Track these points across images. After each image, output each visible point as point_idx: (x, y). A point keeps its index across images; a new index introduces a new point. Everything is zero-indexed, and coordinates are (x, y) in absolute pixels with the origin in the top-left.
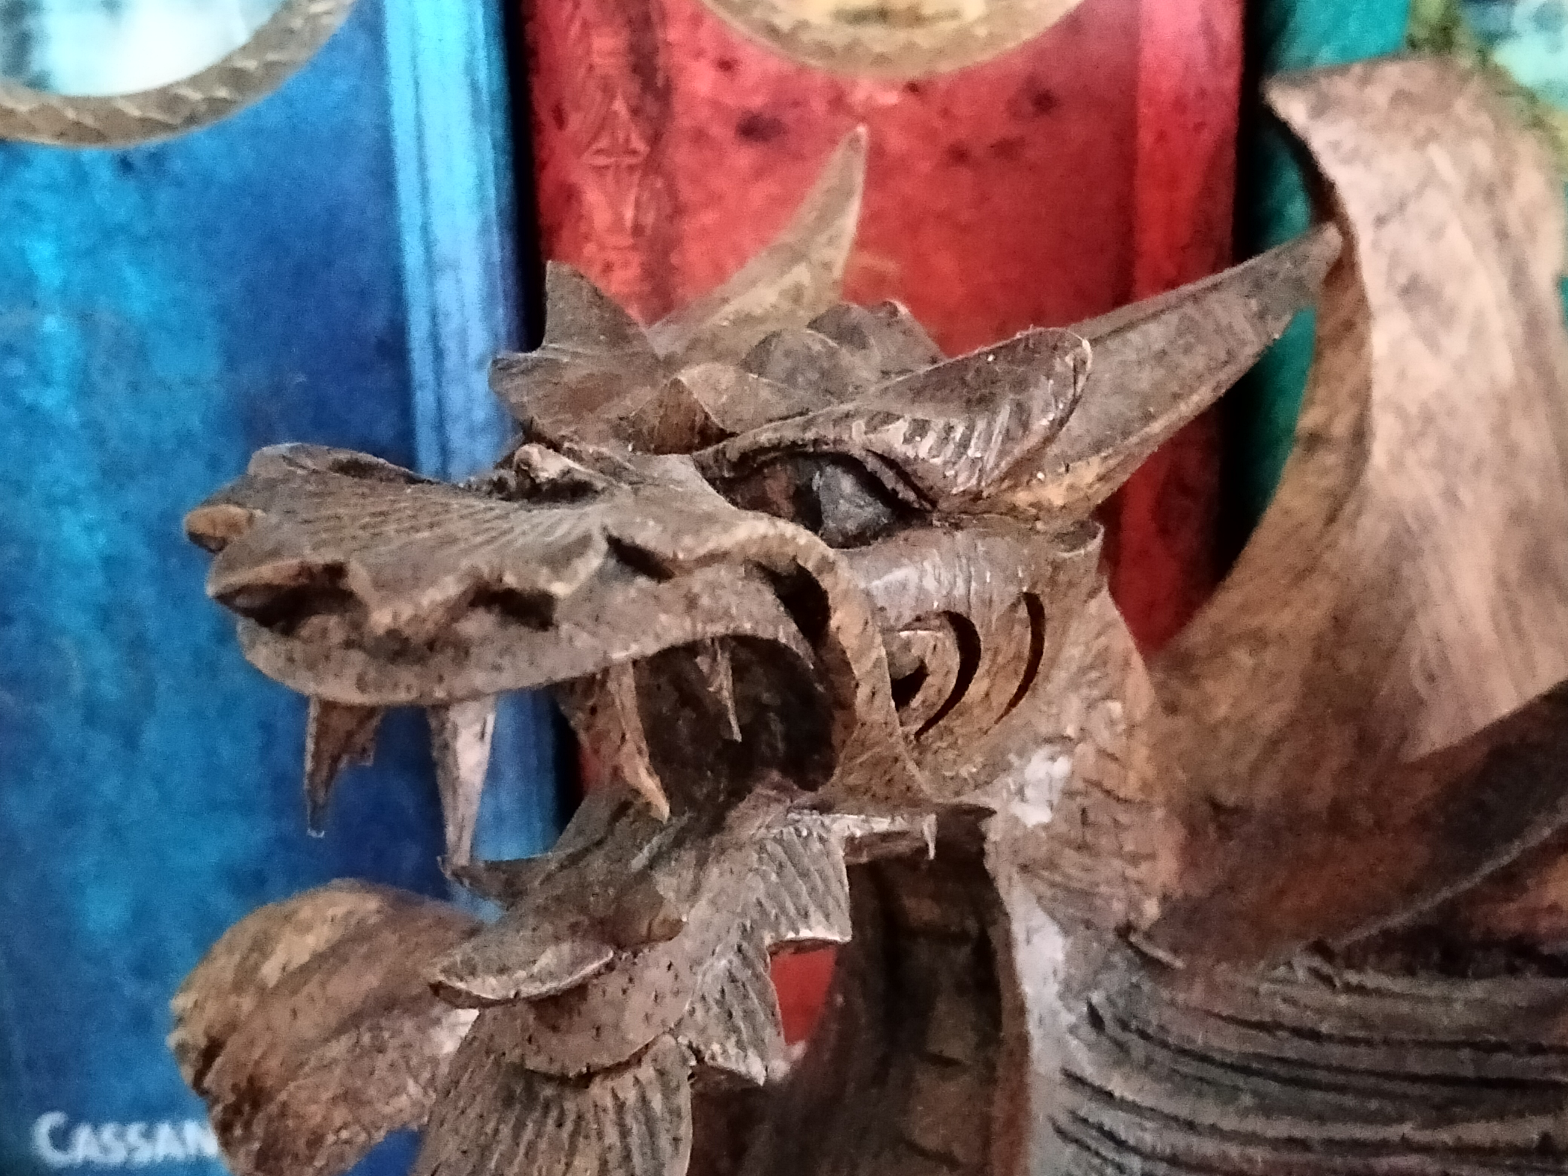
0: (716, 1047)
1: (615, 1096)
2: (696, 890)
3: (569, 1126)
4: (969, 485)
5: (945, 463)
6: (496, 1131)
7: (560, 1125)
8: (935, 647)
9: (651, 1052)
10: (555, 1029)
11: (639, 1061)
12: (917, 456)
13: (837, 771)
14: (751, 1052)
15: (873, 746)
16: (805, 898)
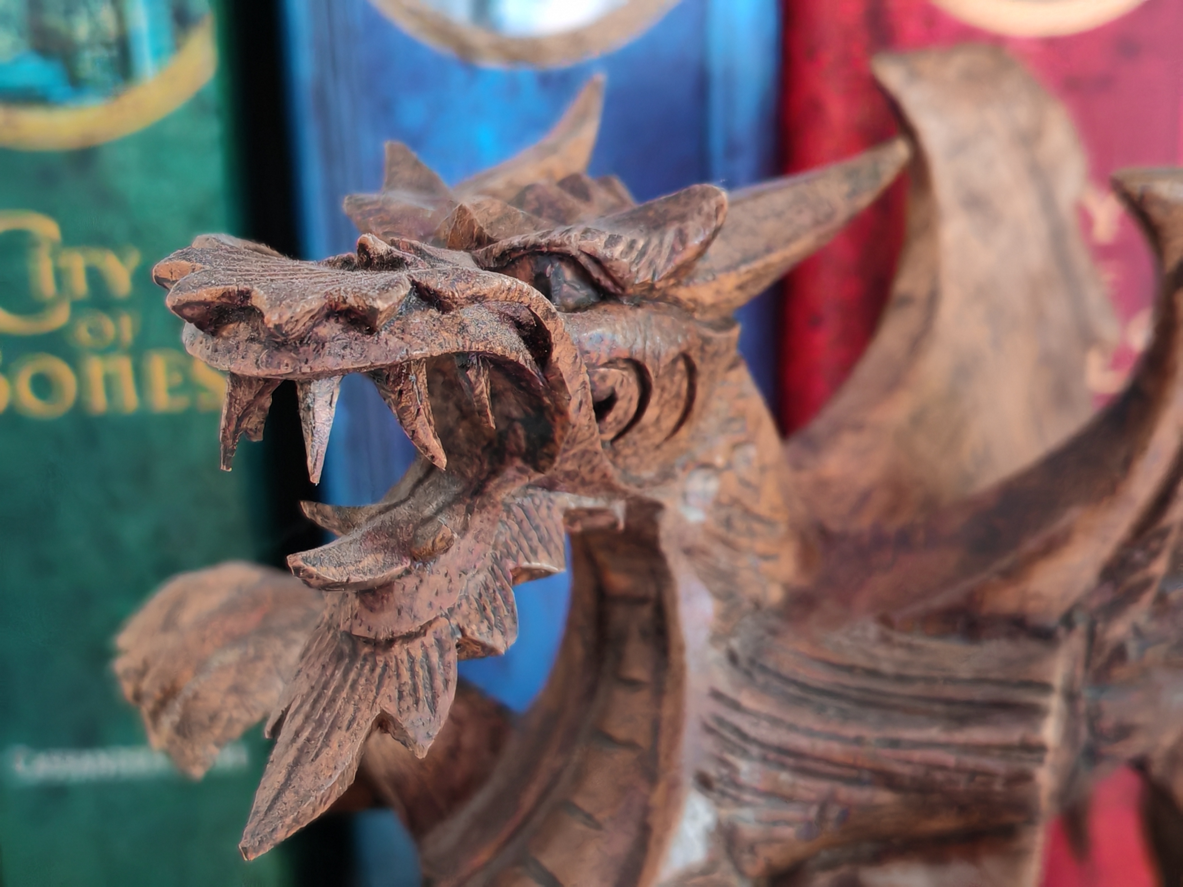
0: (474, 627)
1: (408, 653)
2: (465, 529)
3: (378, 670)
4: (646, 279)
5: (631, 263)
6: (333, 675)
7: (373, 670)
8: (622, 381)
9: (434, 625)
10: (372, 610)
11: (425, 634)
12: (612, 256)
13: (558, 459)
14: (496, 631)
15: (581, 442)
16: (535, 542)
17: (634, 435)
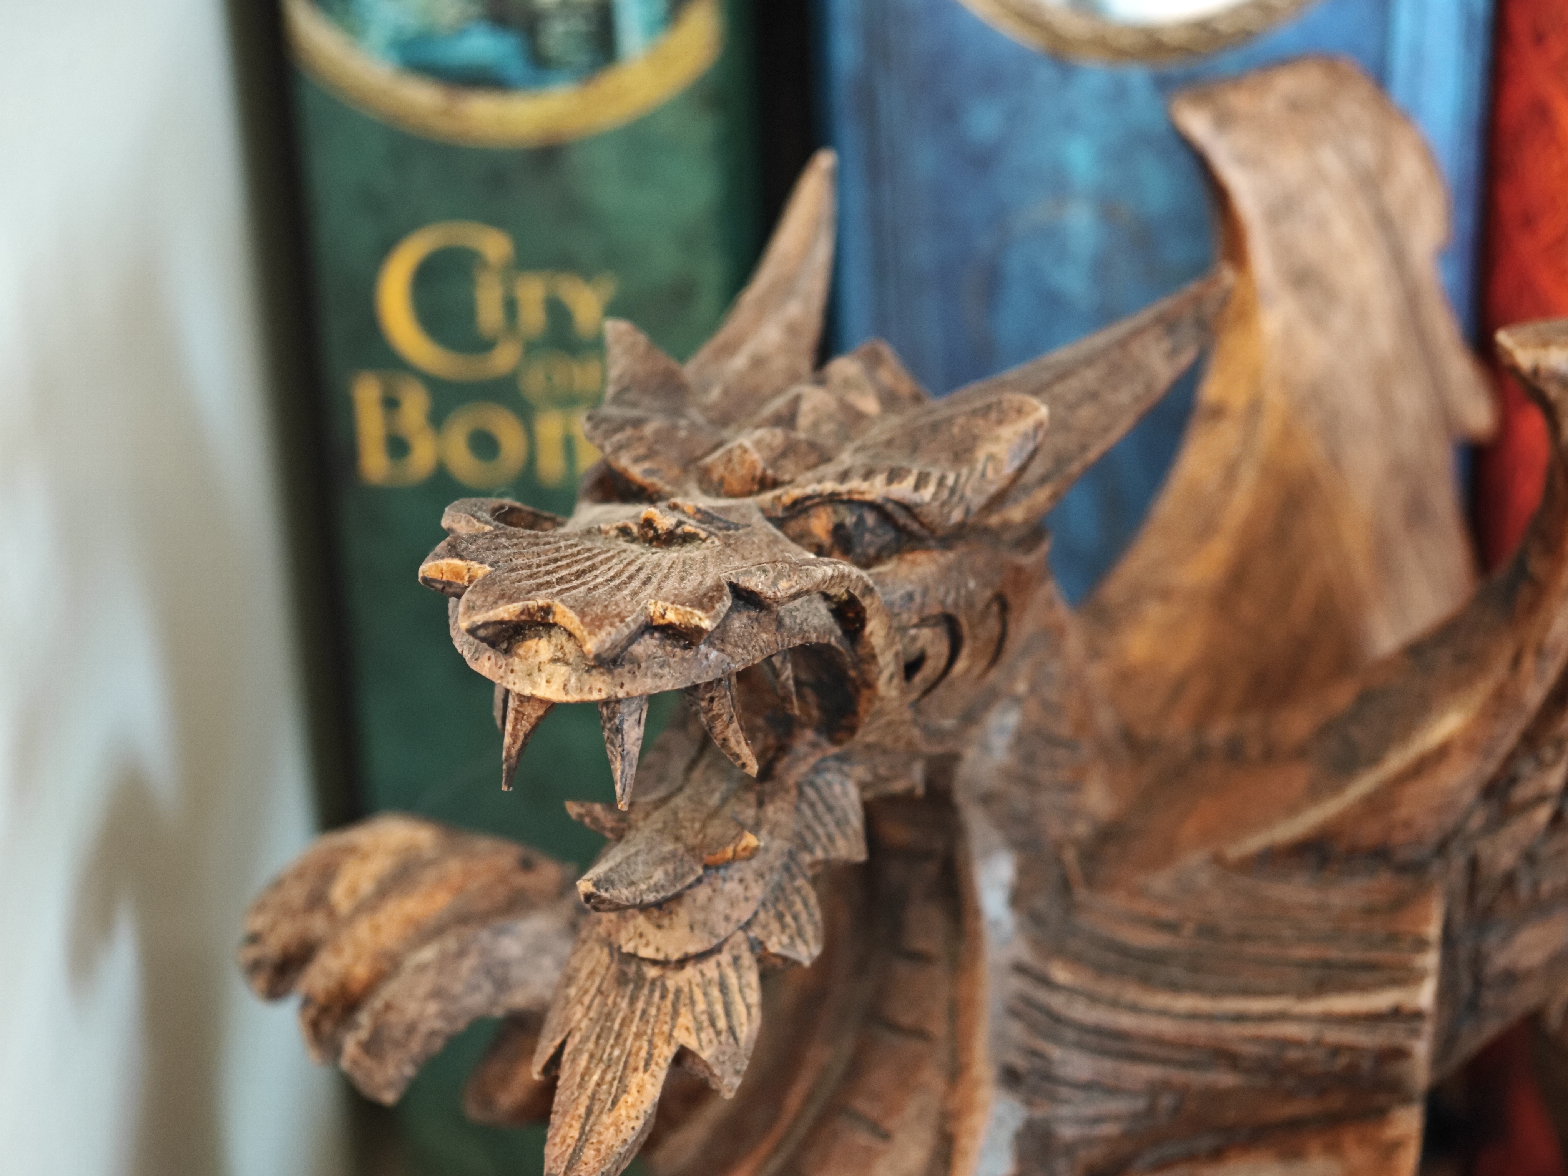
0: (774, 939)
1: (703, 975)
4: (959, 519)
5: (942, 505)
8: (933, 639)
9: (728, 944)
11: (721, 951)
12: (922, 501)
13: (860, 731)
16: (832, 828)
17: (941, 690)
